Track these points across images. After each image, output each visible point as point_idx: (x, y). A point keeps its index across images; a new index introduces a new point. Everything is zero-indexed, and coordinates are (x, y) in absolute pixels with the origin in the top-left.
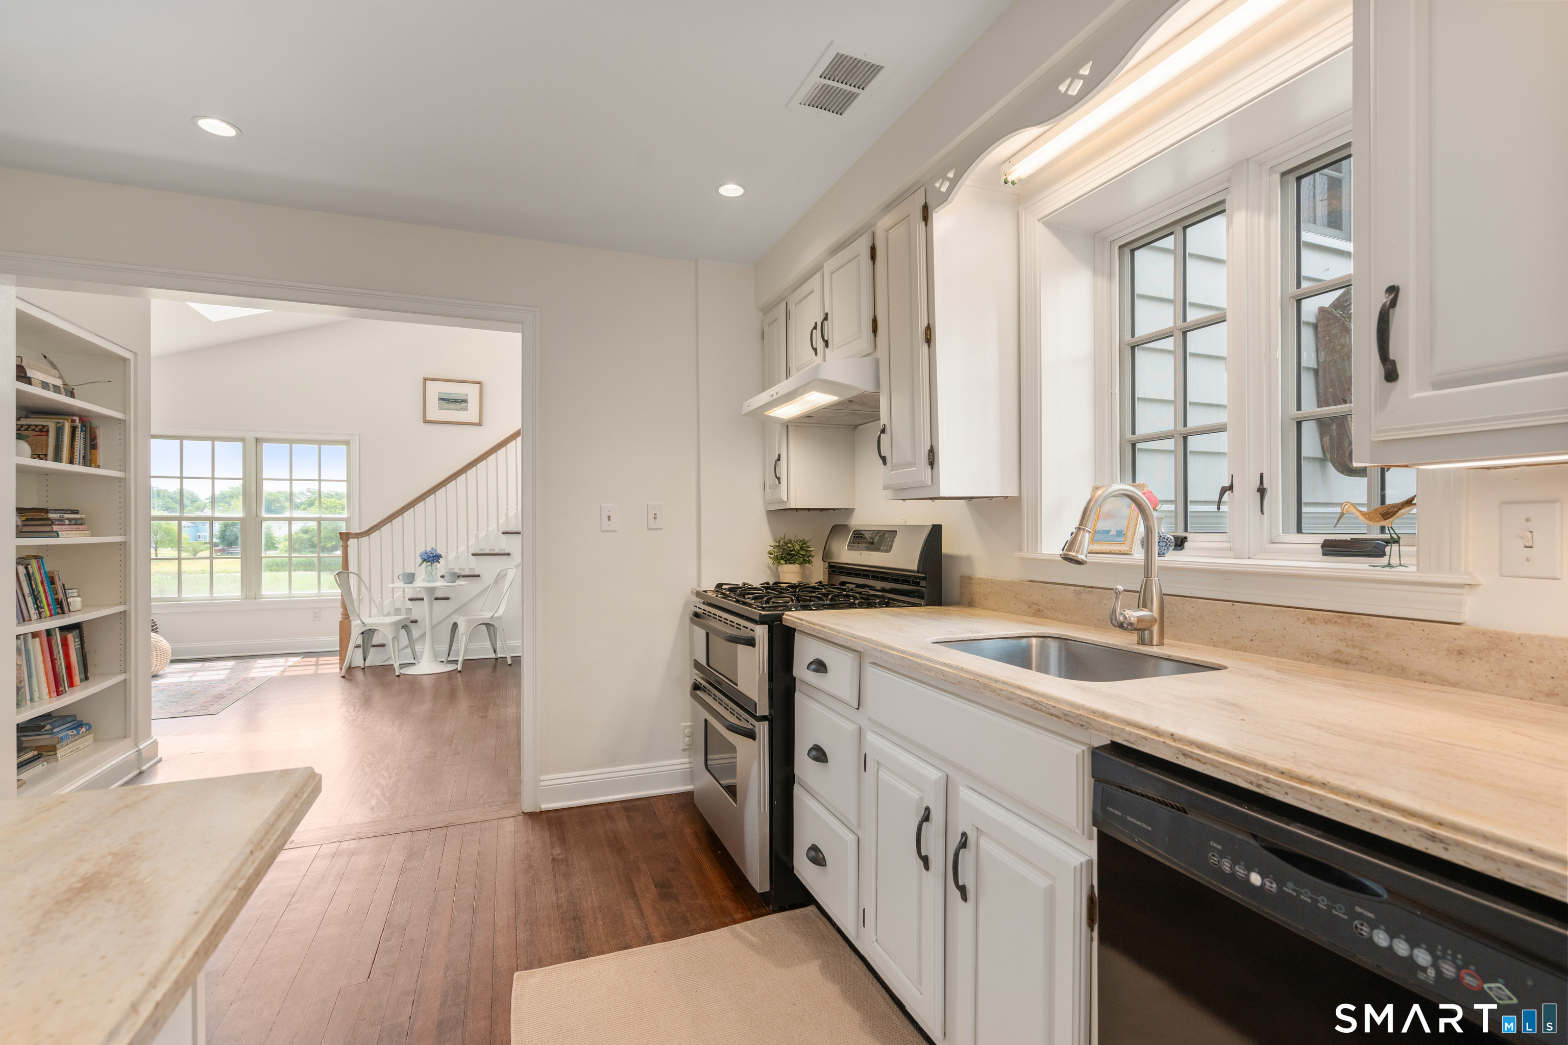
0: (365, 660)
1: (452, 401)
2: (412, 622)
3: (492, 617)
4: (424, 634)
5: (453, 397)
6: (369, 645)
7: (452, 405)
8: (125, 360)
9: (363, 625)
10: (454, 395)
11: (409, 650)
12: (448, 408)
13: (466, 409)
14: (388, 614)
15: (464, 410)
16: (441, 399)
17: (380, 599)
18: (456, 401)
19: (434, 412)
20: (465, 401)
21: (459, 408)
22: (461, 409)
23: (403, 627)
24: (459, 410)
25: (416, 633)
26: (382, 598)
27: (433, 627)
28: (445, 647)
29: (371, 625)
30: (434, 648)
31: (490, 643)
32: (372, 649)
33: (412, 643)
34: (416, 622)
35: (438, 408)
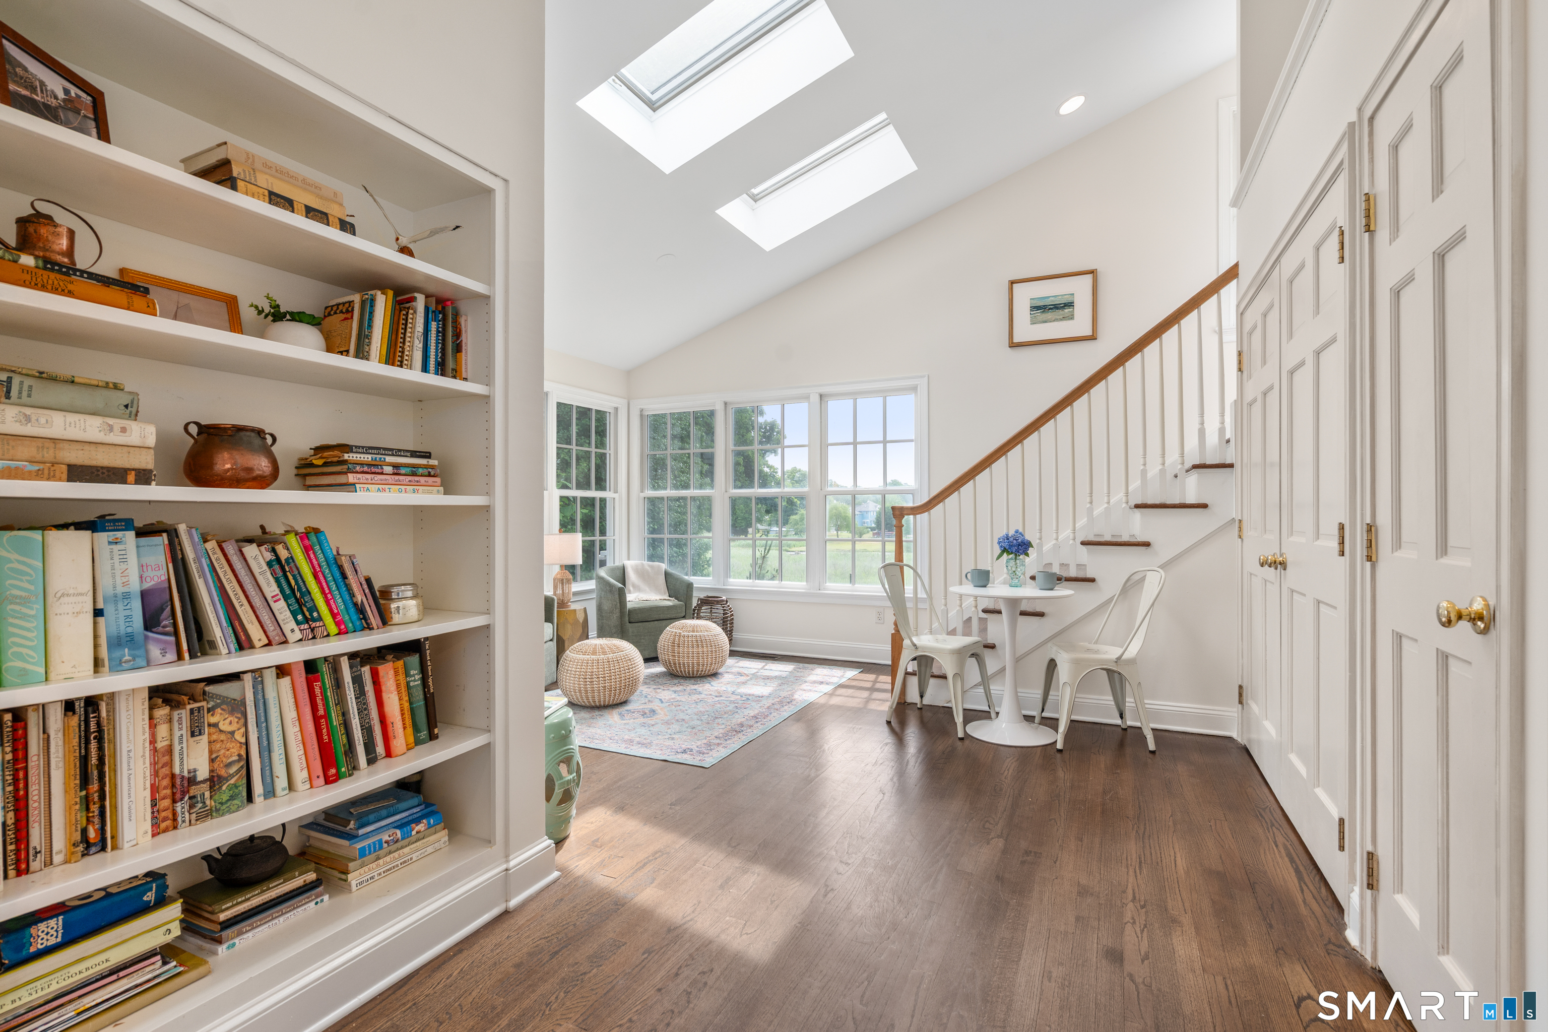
0: (922, 697)
1: (1050, 309)
2: (986, 646)
3: (1119, 658)
4: (1003, 670)
5: (1052, 301)
6: (928, 675)
7: (1050, 315)
8: (488, 192)
9: (913, 648)
10: (1052, 298)
11: (981, 690)
12: (1044, 319)
13: (1071, 317)
14: (953, 632)
15: (1069, 319)
16: (1035, 307)
17: (943, 607)
18: (1056, 307)
19: (1025, 330)
20: (1070, 305)
21: (1061, 317)
22: (1064, 318)
23: (973, 655)
24: (1061, 320)
25: (992, 666)
26: (946, 605)
27: (1018, 660)
28: (1038, 693)
29: (925, 648)
30: (1016, 692)
31: (1111, 698)
32: (932, 681)
33: (985, 681)
34: (992, 647)
35: (1029, 323)
